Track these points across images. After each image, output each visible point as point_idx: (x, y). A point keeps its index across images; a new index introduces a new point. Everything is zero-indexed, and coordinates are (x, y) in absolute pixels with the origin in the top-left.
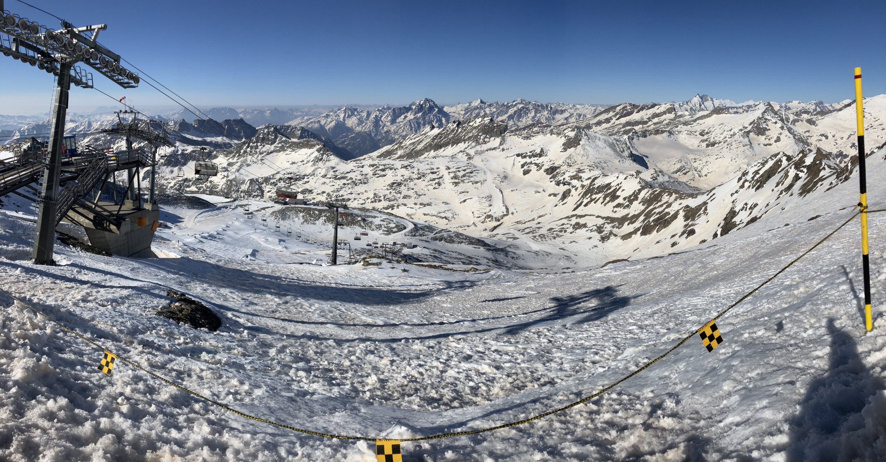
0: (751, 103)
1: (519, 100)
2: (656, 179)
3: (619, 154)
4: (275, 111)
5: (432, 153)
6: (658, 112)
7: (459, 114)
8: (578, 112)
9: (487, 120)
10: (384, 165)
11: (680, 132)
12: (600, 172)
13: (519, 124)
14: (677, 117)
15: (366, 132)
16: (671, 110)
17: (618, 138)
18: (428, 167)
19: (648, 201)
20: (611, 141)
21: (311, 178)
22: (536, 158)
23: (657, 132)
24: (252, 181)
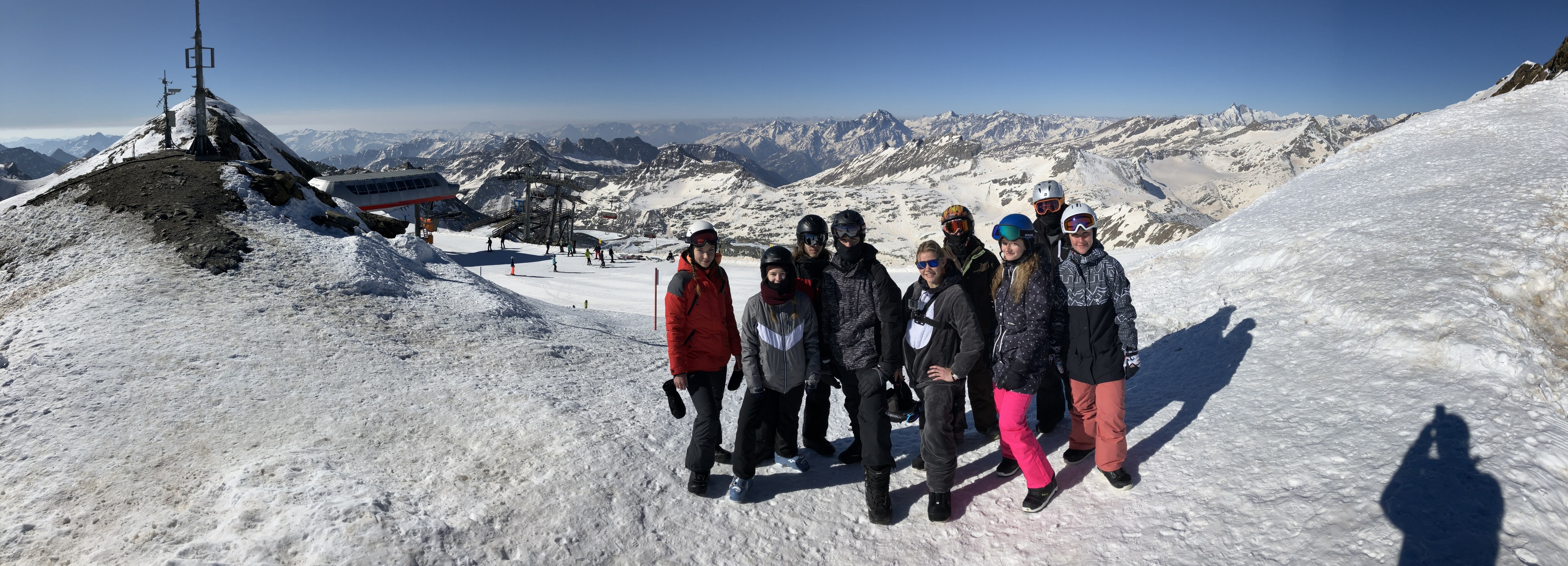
0: (1296, 115)
1: (1001, 112)
2: (1171, 211)
3: (1127, 180)
4: (681, 126)
5: (886, 178)
6: (1178, 127)
7: (925, 129)
8: (1077, 126)
9: (955, 139)
10: (824, 193)
11: (1204, 152)
12: (1100, 203)
13: (1001, 141)
14: (1202, 133)
15: (801, 152)
16: (1198, 124)
17: (1124, 160)
18: (880, 195)
19: (1157, 238)
20: (1115, 165)
21: (727, 208)
22: (1017, 185)
23: (1176, 153)
24: (651, 213)
